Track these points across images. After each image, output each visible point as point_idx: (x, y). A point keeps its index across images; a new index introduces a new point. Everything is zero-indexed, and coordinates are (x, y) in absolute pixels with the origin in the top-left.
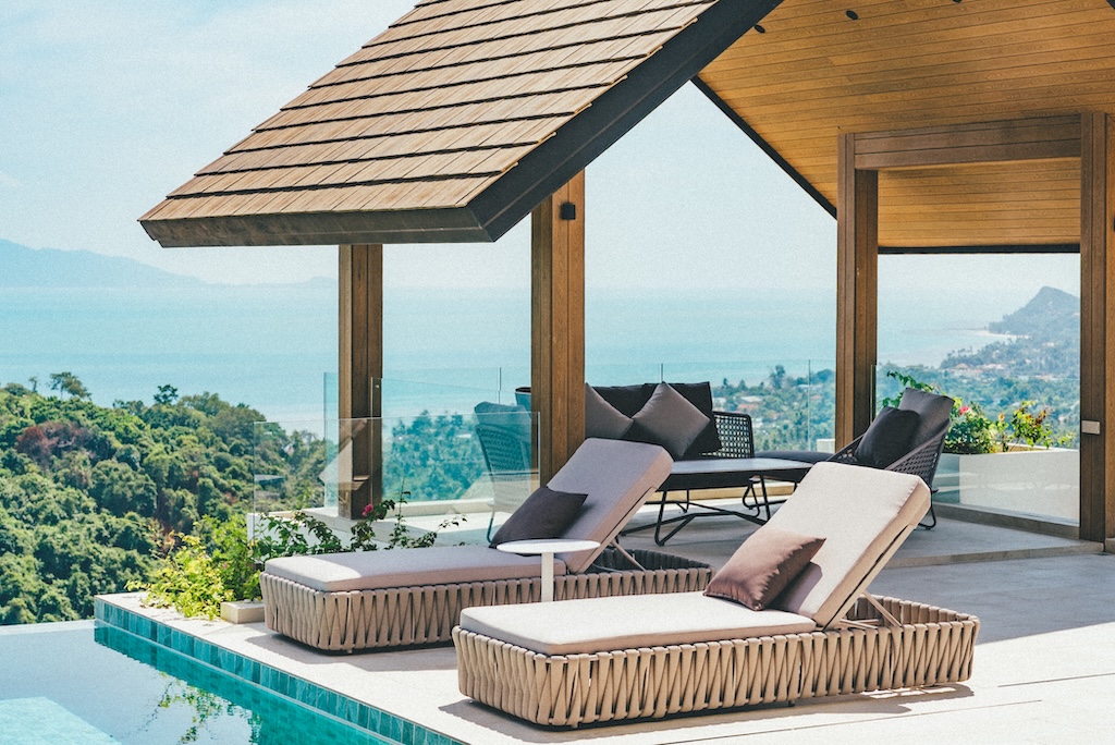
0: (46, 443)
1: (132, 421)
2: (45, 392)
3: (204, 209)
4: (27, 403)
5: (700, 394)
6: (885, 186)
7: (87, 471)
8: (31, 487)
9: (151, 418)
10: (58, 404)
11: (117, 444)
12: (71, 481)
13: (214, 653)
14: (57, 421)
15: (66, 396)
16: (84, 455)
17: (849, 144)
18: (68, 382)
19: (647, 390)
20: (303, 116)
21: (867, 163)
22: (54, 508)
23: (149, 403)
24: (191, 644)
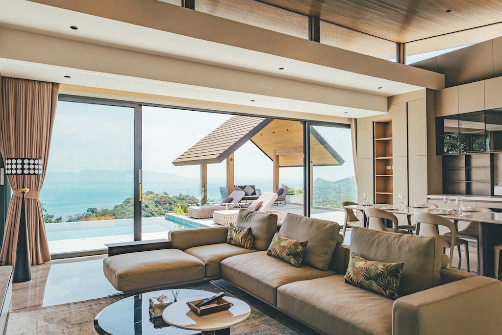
0: (162, 203)
1: (175, 199)
2: (162, 195)
3: (181, 160)
4: (159, 196)
5: (253, 187)
6: (280, 158)
7: (168, 207)
8: (160, 209)
9: (179, 199)
10: (164, 197)
11: (173, 203)
12: (166, 209)
13: (181, 219)
14: (163, 199)
15: (165, 195)
16: (168, 204)
17: (275, 151)
18: (165, 193)
19: (245, 186)
20: (196, 147)
21: (277, 154)
22: (163, 213)
23: (178, 196)
24: (178, 218)
